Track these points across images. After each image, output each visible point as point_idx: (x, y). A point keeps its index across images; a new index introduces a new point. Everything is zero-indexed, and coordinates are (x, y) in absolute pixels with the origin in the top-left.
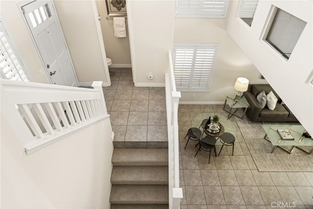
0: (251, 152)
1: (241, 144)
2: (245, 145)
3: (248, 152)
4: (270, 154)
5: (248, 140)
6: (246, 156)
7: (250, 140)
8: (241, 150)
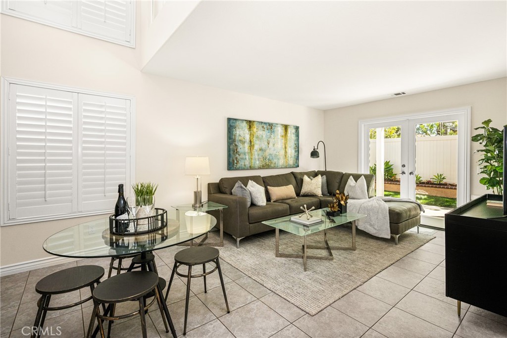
0: (269, 286)
1: (237, 281)
2: (250, 280)
3: (263, 288)
4: (305, 273)
5: (249, 269)
6: (262, 299)
7: (253, 267)
8: (244, 293)
